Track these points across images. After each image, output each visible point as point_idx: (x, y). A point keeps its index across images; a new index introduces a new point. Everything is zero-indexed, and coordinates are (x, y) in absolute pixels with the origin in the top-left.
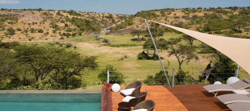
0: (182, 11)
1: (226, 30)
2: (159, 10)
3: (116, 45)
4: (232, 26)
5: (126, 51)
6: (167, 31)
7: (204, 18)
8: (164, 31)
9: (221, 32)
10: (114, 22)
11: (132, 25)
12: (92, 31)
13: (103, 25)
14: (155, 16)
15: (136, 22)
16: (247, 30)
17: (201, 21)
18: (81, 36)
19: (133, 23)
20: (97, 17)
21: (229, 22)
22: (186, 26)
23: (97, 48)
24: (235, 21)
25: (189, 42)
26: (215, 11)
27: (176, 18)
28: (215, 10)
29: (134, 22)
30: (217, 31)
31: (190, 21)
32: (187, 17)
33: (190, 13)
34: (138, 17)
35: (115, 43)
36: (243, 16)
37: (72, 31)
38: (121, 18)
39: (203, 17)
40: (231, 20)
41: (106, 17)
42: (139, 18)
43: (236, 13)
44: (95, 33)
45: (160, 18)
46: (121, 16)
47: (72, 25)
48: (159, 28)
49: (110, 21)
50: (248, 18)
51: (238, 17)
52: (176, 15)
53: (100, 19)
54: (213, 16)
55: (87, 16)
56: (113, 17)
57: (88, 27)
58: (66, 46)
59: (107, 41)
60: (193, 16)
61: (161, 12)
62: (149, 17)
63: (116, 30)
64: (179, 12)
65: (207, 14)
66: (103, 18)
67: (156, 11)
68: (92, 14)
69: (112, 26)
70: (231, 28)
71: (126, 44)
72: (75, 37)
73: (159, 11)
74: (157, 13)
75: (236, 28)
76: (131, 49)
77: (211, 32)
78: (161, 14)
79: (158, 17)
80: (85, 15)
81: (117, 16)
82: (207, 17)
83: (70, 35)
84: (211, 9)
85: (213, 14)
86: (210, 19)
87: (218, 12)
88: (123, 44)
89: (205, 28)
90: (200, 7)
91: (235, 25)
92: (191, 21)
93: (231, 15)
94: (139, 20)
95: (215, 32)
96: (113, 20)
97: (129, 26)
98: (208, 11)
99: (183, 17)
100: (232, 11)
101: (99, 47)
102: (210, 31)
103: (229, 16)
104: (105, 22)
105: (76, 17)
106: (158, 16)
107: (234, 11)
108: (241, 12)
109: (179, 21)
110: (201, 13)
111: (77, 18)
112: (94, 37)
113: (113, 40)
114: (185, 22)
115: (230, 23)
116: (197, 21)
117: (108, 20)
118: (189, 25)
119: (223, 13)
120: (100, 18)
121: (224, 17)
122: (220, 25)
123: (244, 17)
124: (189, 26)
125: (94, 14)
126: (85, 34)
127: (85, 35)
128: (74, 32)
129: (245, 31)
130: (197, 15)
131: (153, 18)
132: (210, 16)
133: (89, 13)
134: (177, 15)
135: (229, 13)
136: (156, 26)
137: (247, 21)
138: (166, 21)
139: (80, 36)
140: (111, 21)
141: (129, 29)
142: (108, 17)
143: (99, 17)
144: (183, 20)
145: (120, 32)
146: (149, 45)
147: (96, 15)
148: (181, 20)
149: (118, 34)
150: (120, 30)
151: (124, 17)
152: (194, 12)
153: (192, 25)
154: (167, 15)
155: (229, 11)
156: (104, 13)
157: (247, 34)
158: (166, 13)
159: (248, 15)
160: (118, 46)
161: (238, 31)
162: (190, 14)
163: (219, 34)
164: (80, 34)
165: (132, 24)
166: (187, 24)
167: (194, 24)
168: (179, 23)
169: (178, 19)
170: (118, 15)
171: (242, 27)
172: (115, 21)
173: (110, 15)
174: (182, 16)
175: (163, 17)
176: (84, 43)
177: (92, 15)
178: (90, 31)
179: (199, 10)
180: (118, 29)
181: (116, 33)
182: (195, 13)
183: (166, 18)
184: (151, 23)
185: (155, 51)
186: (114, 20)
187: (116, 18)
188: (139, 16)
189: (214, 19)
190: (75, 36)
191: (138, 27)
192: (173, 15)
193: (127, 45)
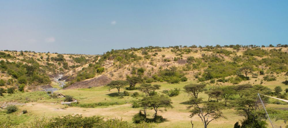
0: (172, 51)
1: (231, 77)
2: (139, 49)
3: (89, 105)
4: (238, 71)
5: (109, 113)
6: (156, 80)
7: (203, 61)
8: (151, 80)
9: (226, 80)
10: (66, 66)
11: (103, 73)
12: (38, 83)
13: (51, 72)
14: (136, 58)
15: (108, 68)
16: (255, 77)
17: (199, 65)
18: (24, 92)
19: (105, 69)
20: (39, 60)
21: (234, 65)
22: (180, 73)
23: (61, 110)
24: (240, 64)
25: (194, 96)
26: (214, 51)
27: (165, 60)
28: (214, 49)
29: (104, 67)
30: (221, 78)
31: (184, 65)
32: (181, 60)
33: (183, 53)
34: (110, 60)
35: (86, 102)
36: (248, 57)
37: (6, 84)
38: (78, 60)
39: (201, 60)
40: (236, 64)
41: (53, 59)
42: (112, 61)
43: (240, 54)
44: (43, 86)
45: (144, 61)
46: (77, 57)
47: (3, 74)
48: (144, 76)
49: (59, 66)
50: (254, 61)
51: (243, 59)
52: (164, 57)
53: (44, 63)
54: (213, 58)
55: (21, 58)
56: (65, 59)
57: (32, 77)
58: (9, 111)
59: (72, 98)
60: (187, 58)
61: (142, 53)
62: (127, 61)
63: (78, 80)
64: (168, 52)
65: (205, 54)
66: (49, 61)
67: (135, 51)
68: (30, 55)
69: (67, 74)
70: (236, 74)
71: (103, 103)
72: (13, 95)
73: (139, 51)
74: (138, 54)
75: (242, 74)
76: (116, 109)
77: (214, 79)
78: (144, 56)
79: (140, 60)
80: (17, 56)
81: (70, 57)
82: (206, 60)
83: (4, 92)
84: (209, 48)
85: (213, 56)
86: (210, 62)
87: (218, 52)
88: (100, 103)
89: (206, 75)
90: (195, 45)
91: (241, 70)
92: (186, 65)
93: (234, 56)
94: (112, 64)
95: (218, 80)
96: (64, 64)
97: (98, 75)
98: (205, 51)
99: (175, 60)
100: (235, 50)
101: (63, 109)
102: (212, 78)
103: (232, 57)
104: (51, 67)
105: (5, 60)
106: (140, 58)
107: (237, 51)
108: (246, 52)
109: (170, 65)
110: (197, 53)
111: (8, 63)
112: (45, 93)
113: (81, 98)
114: (179, 67)
115: (235, 67)
116: (194, 65)
117: (57, 64)
118: (184, 70)
119: (225, 54)
120: (43, 60)
121: (227, 59)
122: (224, 70)
123: (249, 59)
124: (185, 72)
125: (33, 54)
126: (30, 89)
127: (29, 91)
128: (9, 87)
129: (253, 77)
130: (193, 57)
131: (132, 62)
132: (209, 58)
133: (24, 53)
134: (167, 56)
135: (231, 53)
136: (139, 73)
137: (254, 64)
138: (152, 66)
139: (21, 92)
140: (62, 65)
141: (99, 79)
142: (56, 60)
143: (41, 59)
144: (176, 64)
145: (86, 84)
146: (149, 102)
147: (36, 56)
148: (173, 64)
149: (84, 86)
150: (86, 81)
151: (82, 58)
152: (188, 52)
153: (188, 71)
154: (152, 57)
155: (231, 51)
156: (49, 53)
157: (256, 81)
158: (150, 53)
159: (254, 56)
160: (92, 106)
161: (245, 77)
162: (183, 55)
163: (224, 82)
164: (21, 90)
165: (103, 71)
166: (181, 69)
167: (190, 69)
168: (170, 68)
169: (168, 63)
170: (72, 56)
171: (249, 73)
172: (69, 65)
173: (59, 56)
174: (174, 58)
175: (147, 60)
176: (34, 103)
177: (28, 56)
178: (34, 83)
179: (195, 49)
180: (82, 79)
181: (80, 86)
182: (190, 53)
183: (151, 61)
184: (131, 69)
185: (156, 111)
186: (67, 63)
187: (70, 61)
188: (111, 58)
189: (215, 62)
190: (13, 93)
191: (112, 75)
192: (161, 56)
193: (106, 103)
